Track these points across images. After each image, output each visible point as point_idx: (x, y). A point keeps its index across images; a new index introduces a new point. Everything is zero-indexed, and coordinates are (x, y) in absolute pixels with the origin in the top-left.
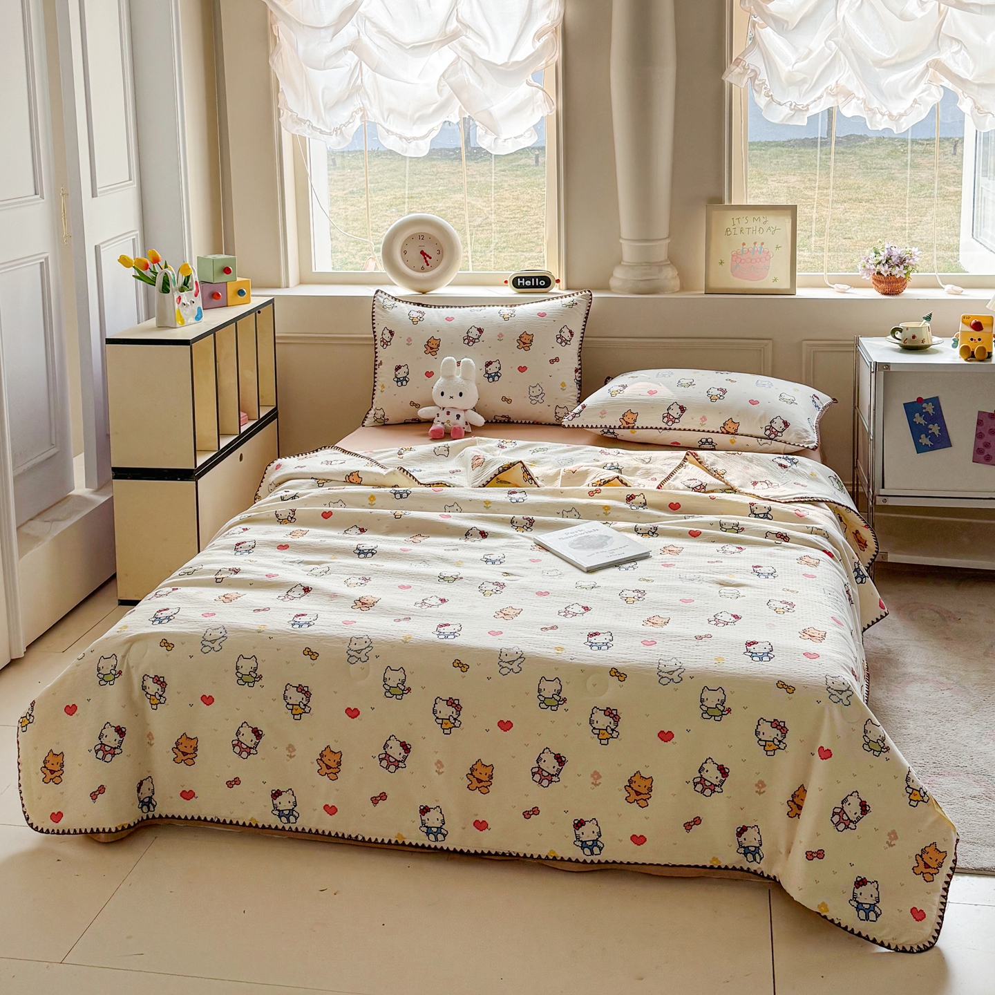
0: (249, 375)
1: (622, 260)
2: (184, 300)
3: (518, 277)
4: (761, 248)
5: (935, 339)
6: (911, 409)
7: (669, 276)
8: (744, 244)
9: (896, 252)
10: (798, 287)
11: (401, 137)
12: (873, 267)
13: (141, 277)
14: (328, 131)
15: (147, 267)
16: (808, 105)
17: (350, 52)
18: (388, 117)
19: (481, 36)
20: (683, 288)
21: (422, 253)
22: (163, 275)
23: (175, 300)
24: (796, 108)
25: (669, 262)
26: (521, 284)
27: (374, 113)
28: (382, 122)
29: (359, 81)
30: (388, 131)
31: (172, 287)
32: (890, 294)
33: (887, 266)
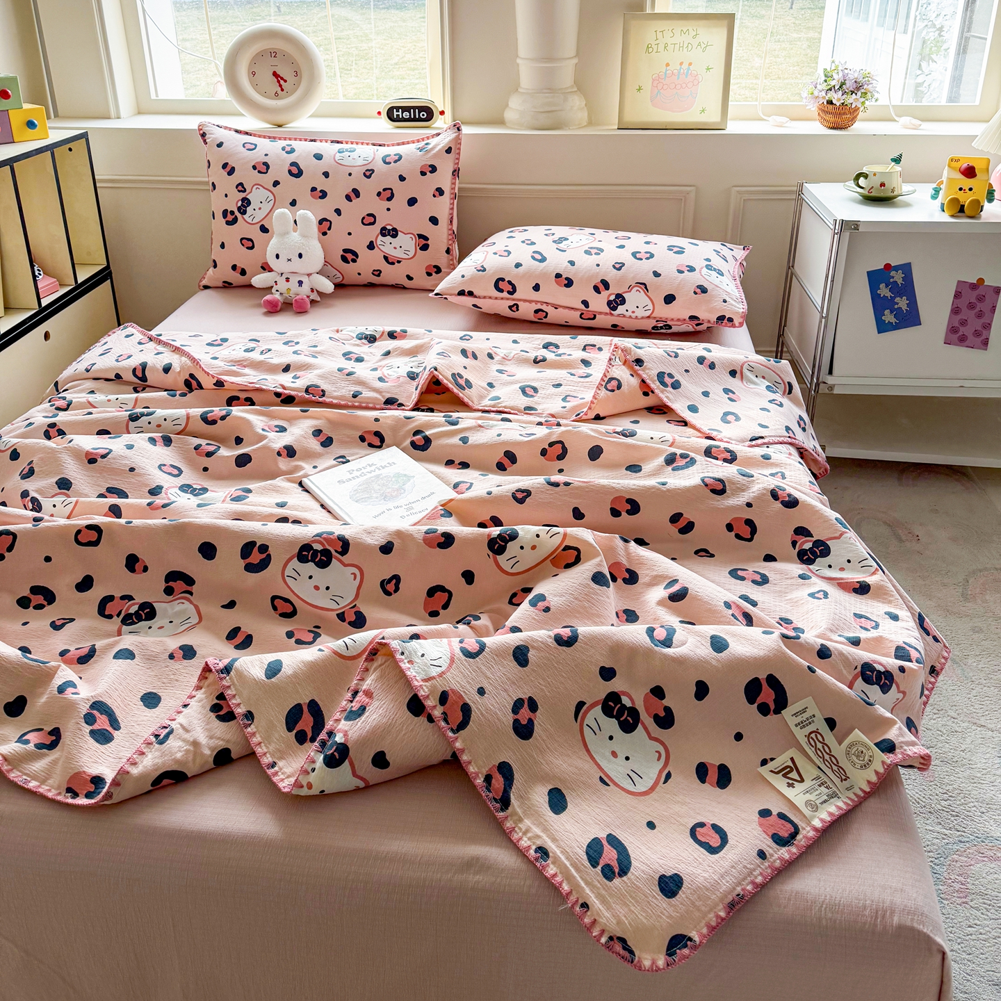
1: (519, 86)
3: (393, 108)
4: (689, 69)
5: (906, 188)
6: (876, 278)
7: (576, 107)
8: (668, 65)
9: (852, 76)
10: (731, 119)
20: (590, 123)
21: (275, 74)
25: (576, 89)
26: (398, 116)
32: (837, 128)
33: (840, 93)
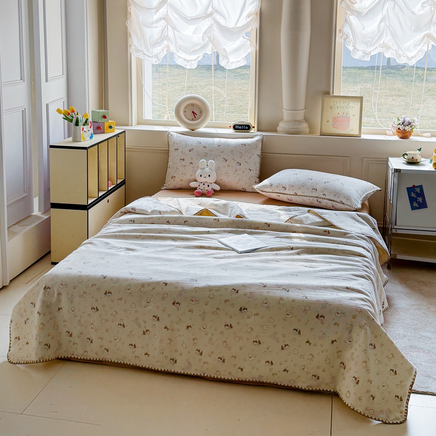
0: (113, 164)
1: (283, 118)
2: (85, 130)
3: (235, 125)
4: (346, 115)
5: (423, 159)
6: (410, 190)
7: (304, 126)
8: (338, 113)
9: (407, 119)
10: (363, 134)
11: (184, 60)
12: (396, 126)
13: (66, 118)
14: (151, 56)
15: (69, 114)
16: (371, 52)
17: (163, 20)
18: (179, 50)
19: (222, 15)
20: (310, 132)
21: (193, 112)
22: (76, 118)
23: (81, 129)
24: (365, 53)
25: (304, 121)
26: (237, 128)
27: (173, 49)
28: (176, 53)
29: (166, 34)
30: (179, 57)
31: (80, 123)
32: (403, 138)
33: (403, 125)
